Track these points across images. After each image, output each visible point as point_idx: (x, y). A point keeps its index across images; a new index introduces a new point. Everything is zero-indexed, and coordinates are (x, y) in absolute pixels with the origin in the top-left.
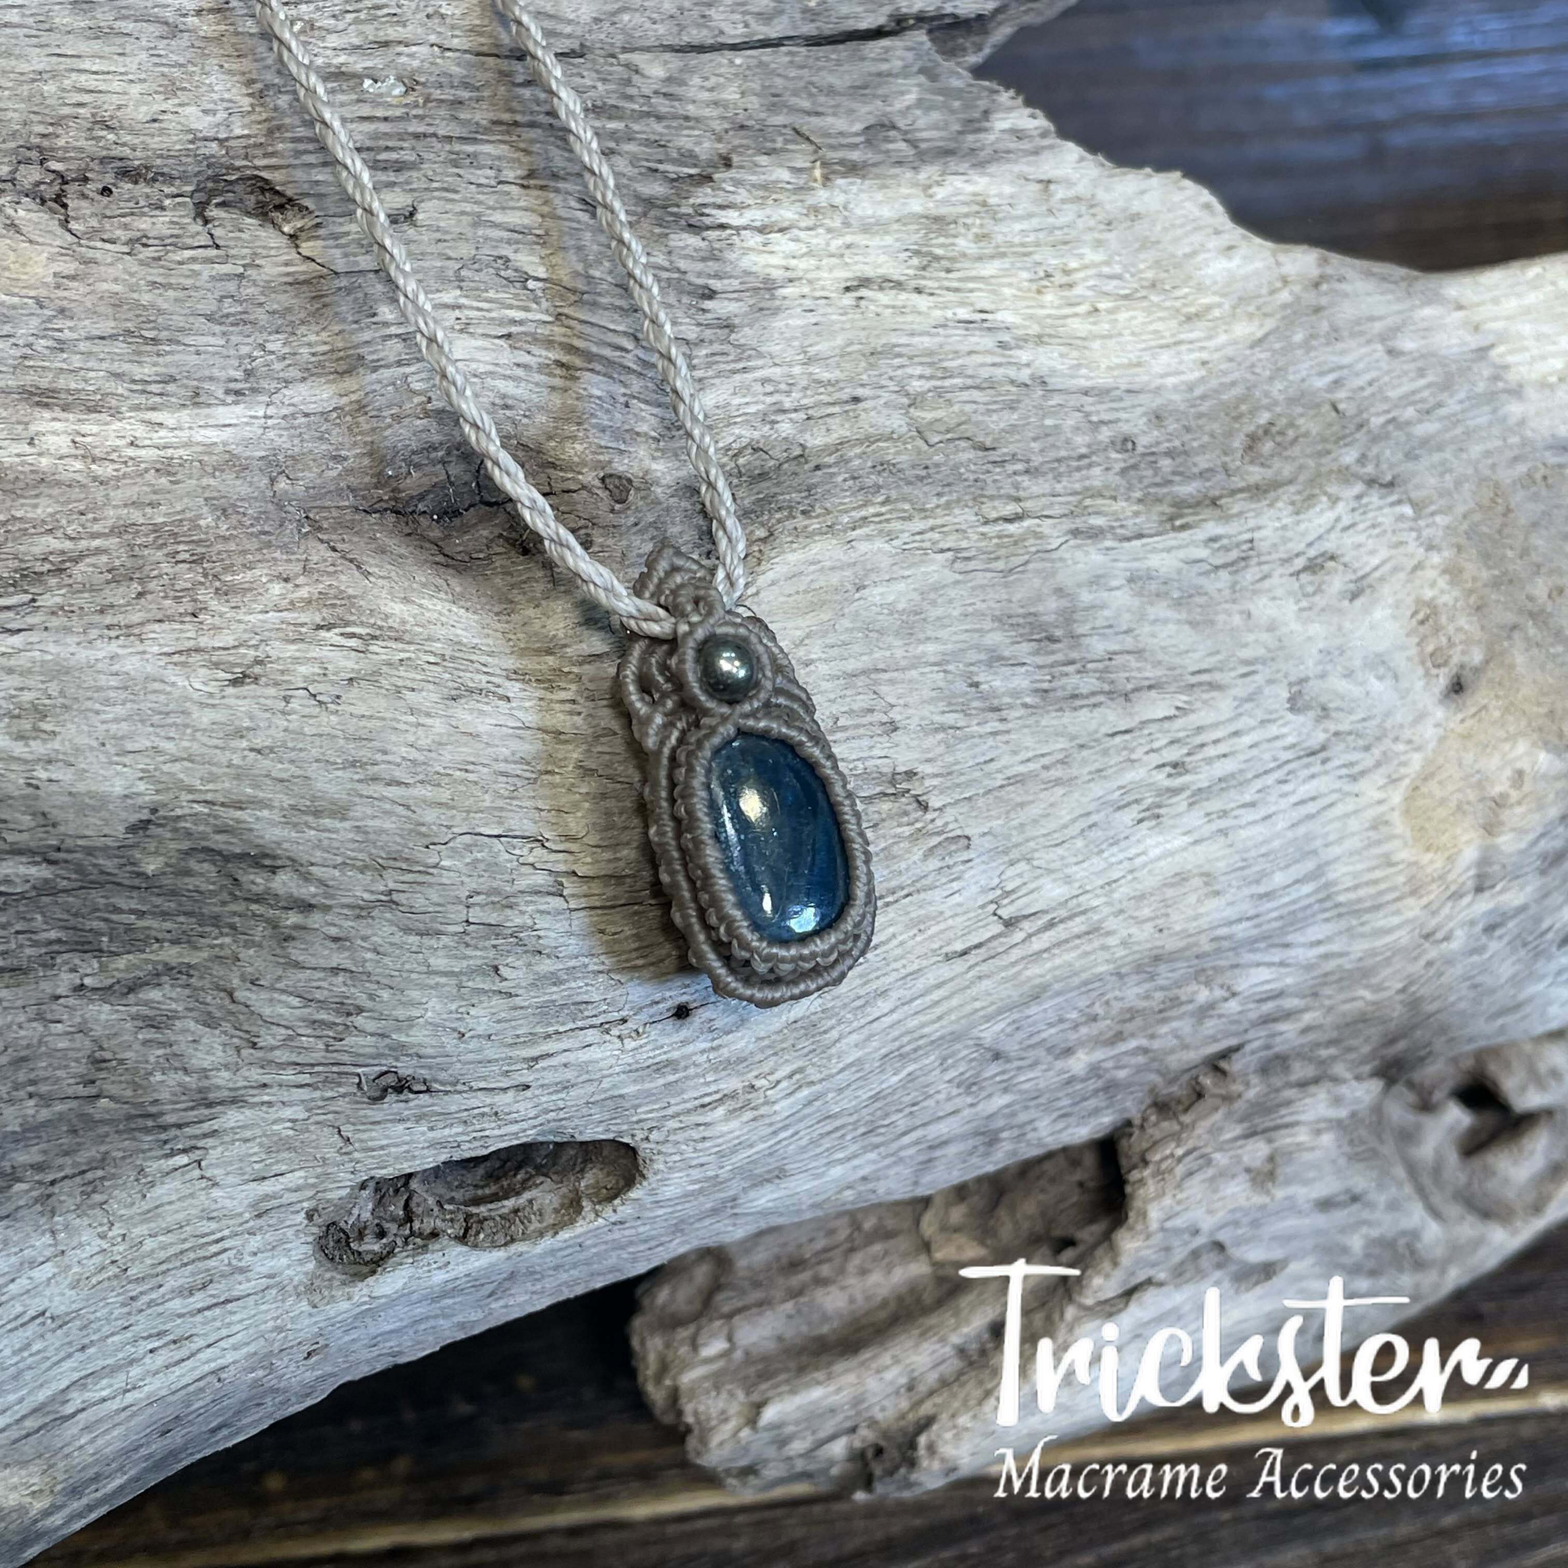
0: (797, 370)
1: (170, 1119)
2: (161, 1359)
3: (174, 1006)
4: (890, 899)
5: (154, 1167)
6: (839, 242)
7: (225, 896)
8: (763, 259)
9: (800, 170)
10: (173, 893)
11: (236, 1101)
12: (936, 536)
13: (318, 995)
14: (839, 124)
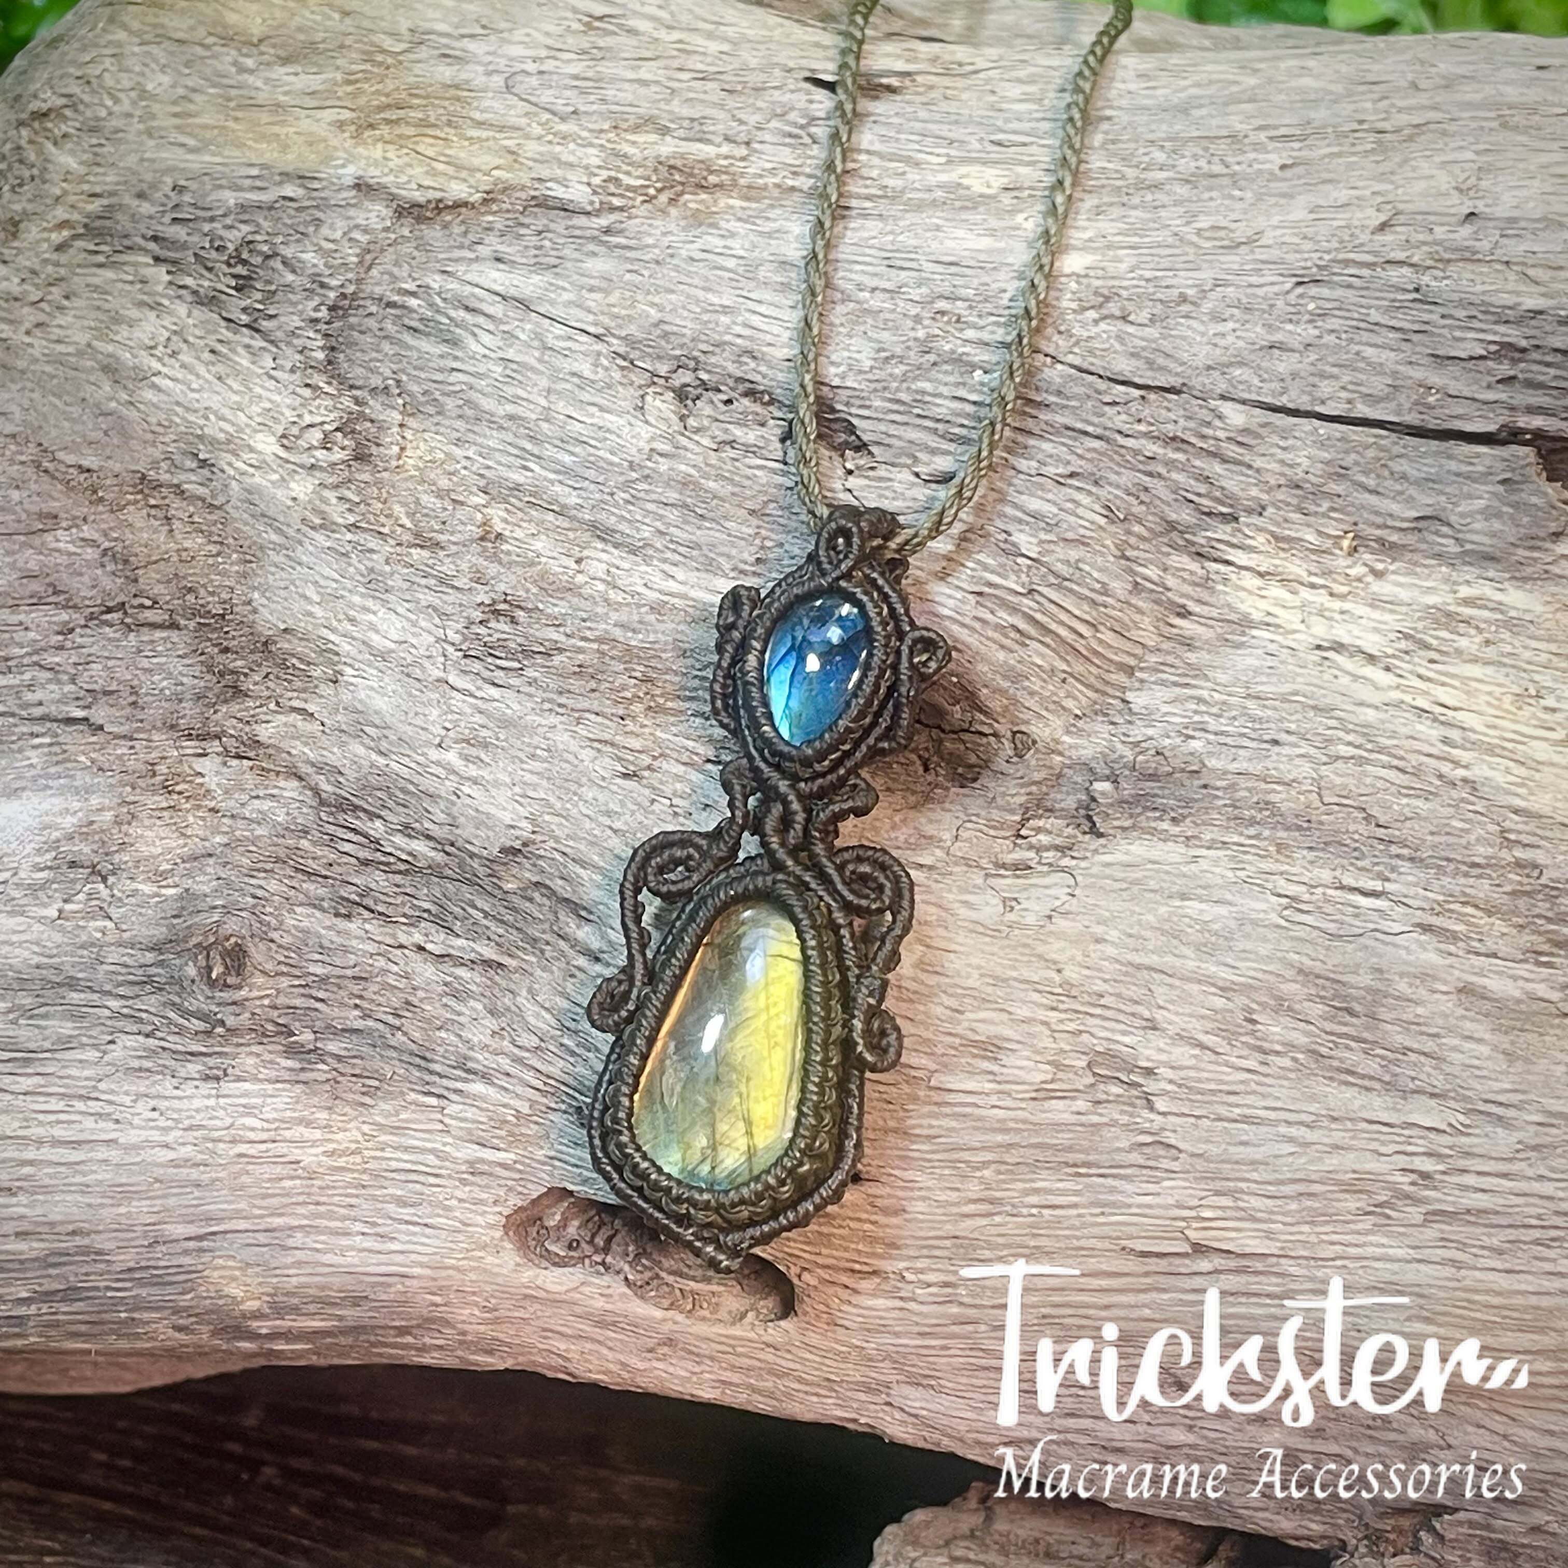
0: (1233, 700)
1: (437, 1067)
2: (369, 1243)
3: (474, 988)
4: (1082, 1170)
5: (413, 1096)
6: (1337, 605)
7: (546, 926)
8: (1251, 600)
9: (1329, 536)
10: (515, 910)
11: (485, 1077)
12: (1282, 882)
13: (572, 1025)
14: (1395, 508)
